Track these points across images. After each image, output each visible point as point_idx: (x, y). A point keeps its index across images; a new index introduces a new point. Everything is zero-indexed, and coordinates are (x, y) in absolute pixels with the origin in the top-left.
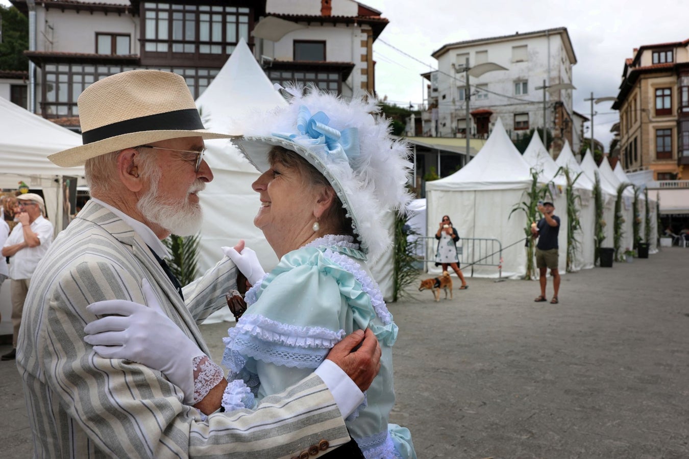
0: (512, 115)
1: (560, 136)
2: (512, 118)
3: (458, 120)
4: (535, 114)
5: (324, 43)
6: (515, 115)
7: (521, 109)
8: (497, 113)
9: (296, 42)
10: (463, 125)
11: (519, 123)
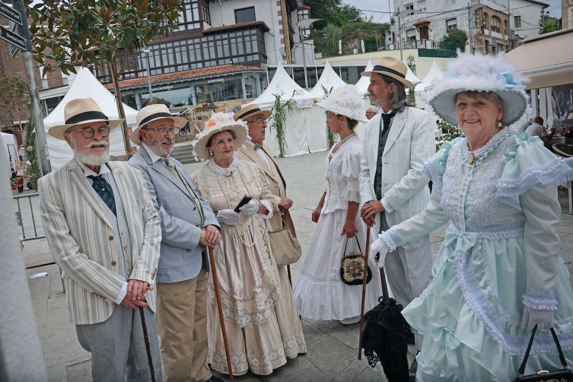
0: (445, 21)
1: (481, 32)
2: (445, 23)
3: (407, 31)
4: (461, 18)
5: (253, 7)
6: (447, 21)
7: (450, 16)
8: (433, 21)
9: (236, 11)
10: (410, 35)
11: (450, 27)
